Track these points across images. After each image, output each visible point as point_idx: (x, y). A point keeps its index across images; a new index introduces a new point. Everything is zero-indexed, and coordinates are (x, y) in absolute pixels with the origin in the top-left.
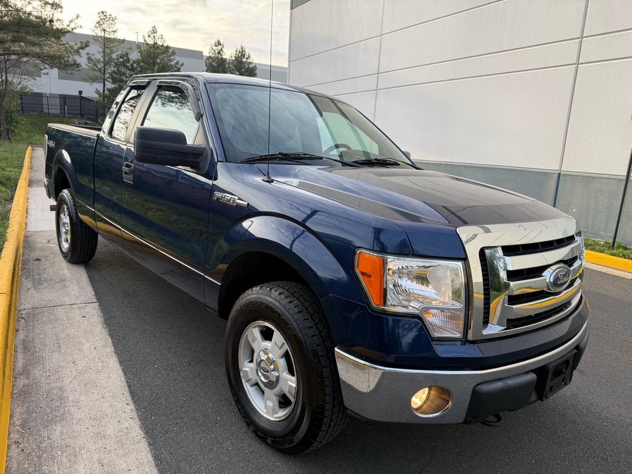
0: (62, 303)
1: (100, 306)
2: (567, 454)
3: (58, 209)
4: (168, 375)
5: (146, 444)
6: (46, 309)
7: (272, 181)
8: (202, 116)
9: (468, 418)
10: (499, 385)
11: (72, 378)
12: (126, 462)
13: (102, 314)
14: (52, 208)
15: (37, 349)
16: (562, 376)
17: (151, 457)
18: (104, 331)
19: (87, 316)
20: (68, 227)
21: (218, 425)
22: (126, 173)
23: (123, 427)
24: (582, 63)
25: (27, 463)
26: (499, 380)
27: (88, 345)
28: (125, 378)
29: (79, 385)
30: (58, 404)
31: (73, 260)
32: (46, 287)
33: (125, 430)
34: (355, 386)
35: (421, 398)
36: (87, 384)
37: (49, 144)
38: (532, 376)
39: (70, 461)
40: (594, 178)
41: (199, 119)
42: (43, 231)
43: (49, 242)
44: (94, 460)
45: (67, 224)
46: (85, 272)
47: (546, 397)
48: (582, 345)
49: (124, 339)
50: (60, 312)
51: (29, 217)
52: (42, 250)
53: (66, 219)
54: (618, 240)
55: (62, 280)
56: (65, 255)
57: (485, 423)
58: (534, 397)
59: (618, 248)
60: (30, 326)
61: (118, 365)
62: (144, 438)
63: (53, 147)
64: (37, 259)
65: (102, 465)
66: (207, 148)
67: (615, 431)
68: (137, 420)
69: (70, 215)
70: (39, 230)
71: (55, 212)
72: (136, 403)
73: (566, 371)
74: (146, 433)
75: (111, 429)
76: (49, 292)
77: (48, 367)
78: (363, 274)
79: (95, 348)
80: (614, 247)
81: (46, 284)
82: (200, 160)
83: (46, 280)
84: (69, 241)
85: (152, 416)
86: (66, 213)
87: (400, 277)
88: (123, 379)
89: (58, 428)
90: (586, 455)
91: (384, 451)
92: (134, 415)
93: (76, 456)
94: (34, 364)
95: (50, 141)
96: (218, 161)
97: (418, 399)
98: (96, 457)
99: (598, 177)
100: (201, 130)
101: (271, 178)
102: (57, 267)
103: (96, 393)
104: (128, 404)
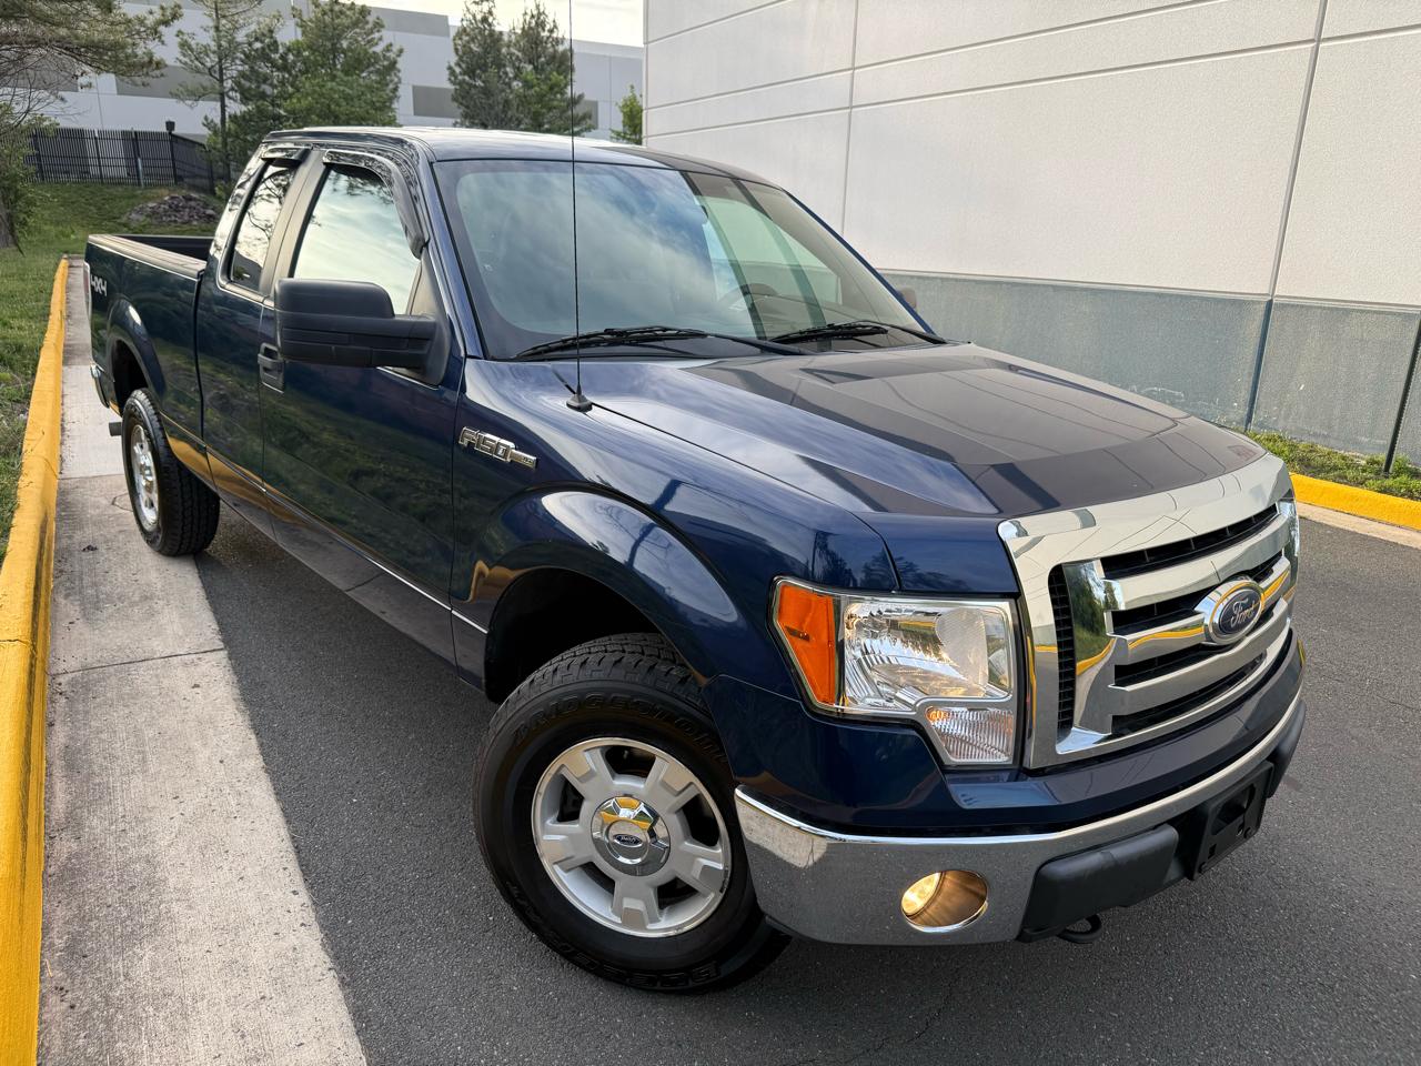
0: (147, 655)
1: (230, 658)
3: (126, 431)
4: (381, 819)
5: (336, 983)
6: (112, 670)
7: (589, 408)
8: (426, 245)
10: (1094, 860)
11: (174, 835)
12: (293, 1026)
13: (235, 679)
14: (114, 429)
15: (96, 768)
16: (1240, 820)
17: (346, 1013)
18: (241, 719)
19: (203, 684)
20: (151, 475)
21: (490, 934)
22: (266, 370)
23: (285, 945)
24: (1329, 39)
25: (83, 1035)
26: (1096, 848)
27: (207, 753)
28: (289, 829)
29: (188, 851)
30: (145, 896)
31: (166, 549)
32: (110, 617)
33: (290, 954)
34: (778, 853)
35: (922, 892)
36: (206, 847)
37: (94, 283)
38: (1170, 834)
39: (173, 1028)
41: (421, 252)
42: (101, 476)
43: (113, 504)
44: (225, 1023)
45: (149, 468)
46: (197, 575)
47: (1200, 871)
48: (1286, 748)
49: (285, 735)
50: (142, 676)
51: (68, 442)
52: (98, 523)
53: (145, 458)
54: (1399, 455)
55: (146, 598)
56: (149, 537)
57: (1065, 935)
58: (1173, 871)
59: (1398, 473)
60: (77, 712)
61: (273, 799)
62: (330, 969)
63: (103, 292)
64: (90, 548)
65: (243, 1036)
66: (441, 322)
67: (1355, 921)
68: (316, 928)
69: (153, 450)
70: (91, 475)
71: (120, 437)
72: (312, 888)
73: (1248, 805)
74: (336, 958)
75: (260, 953)
76: (117, 629)
77: (121, 809)
78: (791, 632)
79: (221, 762)
80: (1388, 473)
81: (110, 609)
82: (425, 352)
83: (109, 599)
84: (156, 505)
85: (347, 918)
88: (284, 832)
89: (147, 952)
91: (847, 984)
92: (309, 916)
93: (185, 1016)
94: (91, 803)
95: (96, 278)
96: (467, 356)
97: (915, 897)
98: (229, 1017)
99: (1358, 311)
100: (426, 279)
101: (586, 400)
102: (133, 566)
103: (226, 868)
104: (295, 893)
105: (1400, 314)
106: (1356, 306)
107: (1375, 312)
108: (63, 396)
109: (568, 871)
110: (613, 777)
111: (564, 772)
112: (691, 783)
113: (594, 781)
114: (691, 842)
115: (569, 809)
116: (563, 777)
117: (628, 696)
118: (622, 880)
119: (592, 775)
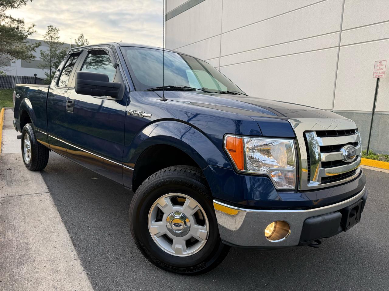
0: (26, 194)
1: (51, 195)
2: (358, 270)
3: (22, 138)
4: (98, 233)
5: (85, 275)
6: (15, 197)
7: (166, 100)
8: (118, 65)
9: (301, 242)
10: (320, 219)
11: (34, 237)
12: (72, 286)
13: (53, 199)
14: (19, 138)
15: (10, 221)
16: (355, 217)
17: (89, 282)
18: (54, 209)
19: (43, 200)
20: (29, 147)
21: (133, 261)
22: (69, 106)
23: (69, 265)
24: (342, 46)
25: (4, 289)
26: (319, 216)
27: (44, 217)
28: (70, 235)
29: (38, 241)
30: (25, 252)
31: (32, 169)
32: (15, 185)
33: (71, 267)
35: (270, 230)
36: (44, 240)
37: (16, 96)
38: (339, 214)
39: (34, 287)
40: (353, 113)
41: (117, 67)
42: (13, 153)
43: (16, 159)
44: (50, 285)
45: (29, 145)
46: (41, 176)
47: (347, 229)
48: (365, 197)
49: (68, 213)
50: (24, 198)
51: (3, 146)
52: (12, 164)
53: (28, 143)
54: (370, 150)
55: (26, 181)
56: (27, 166)
57: (311, 245)
58: (340, 229)
59: (370, 154)
60: (5, 207)
61: (65, 228)
62: (83, 271)
63: (19, 97)
64: (9, 169)
65: (56, 289)
66: (122, 84)
68: (79, 260)
69: (30, 140)
70: (10, 153)
71: (20, 140)
72: (77, 250)
73: (356, 214)
74: (85, 268)
75: (61, 267)
76: (17, 187)
77: (17, 231)
78: (230, 150)
79: (49, 219)
80: (368, 154)
81: (15, 183)
82: (118, 91)
83: (15, 181)
84: (30, 156)
85: (88, 258)
86: (28, 139)
87: (253, 152)
88: (68, 236)
89: (26, 267)
90: (371, 270)
91: (243, 273)
92: (77, 257)
93: (38, 284)
94: (8, 229)
95: (17, 94)
96: (130, 91)
97: (269, 230)
98: (51, 284)
100: (118, 73)
101: (165, 98)
102: (22, 174)
103: (50, 245)
104: (72, 251)
105: (366, 113)
107: (360, 113)
108: (2, 136)
109: (158, 237)
110: (173, 206)
111: (158, 206)
112: (197, 206)
113: (167, 208)
114: (196, 225)
115: (159, 218)
116: (158, 207)
117: (178, 179)
118: (175, 239)
119: (166, 205)
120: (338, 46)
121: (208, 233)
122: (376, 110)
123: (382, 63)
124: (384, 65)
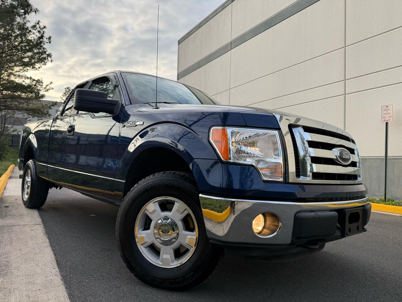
0: (18, 225)
1: (44, 226)
4: (86, 256)
5: (64, 288)
6: (6, 227)
8: (117, 86)
9: (294, 240)
11: (17, 257)
12: (47, 296)
13: (45, 230)
16: (356, 224)
17: (66, 294)
19: (34, 230)
20: (29, 184)
21: (118, 278)
22: (69, 131)
23: (48, 279)
24: (348, 94)
26: (312, 211)
27: (32, 242)
28: (55, 257)
29: (21, 260)
30: (4, 268)
31: (30, 205)
32: (9, 218)
33: (50, 281)
36: (27, 259)
38: (334, 213)
40: (365, 159)
41: (116, 88)
42: (14, 196)
43: (16, 200)
44: (23, 295)
45: (29, 182)
47: (347, 235)
48: (367, 208)
49: (58, 240)
50: (15, 229)
51: (5, 190)
52: (10, 203)
53: (28, 179)
54: (388, 197)
55: (21, 215)
56: (25, 203)
59: (389, 201)
61: (51, 251)
62: (62, 284)
63: (25, 135)
64: (6, 207)
65: (29, 297)
66: (120, 102)
68: (60, 276)
69: (31, 176)
70: (10, 195)
71: (22, 178)
72: (60, 268)
74: (65, 282)
75: (39, 280)
76: (10, 220)
78: (215, 142)
79: (36, 244)
80: (385, 200)
81: (9, 217)
82: (115, 108)
83: (9, 215)
84: (29, 193)
85: (71, 275)
86: (29, 175)
88: (53, 257)
92: (58, 273)
93: (10, 293)
96: (126, 105)
98: (25, 293)
99: (368, 159)
101: (158, 107)
102: (19, 210)
103: (33, 263)
104: (54, 269)
105: (380, 159)
106: (368, 158)
107: (373, 159)
108: (7, 183)
109: (146, 248)
110: (162, 212)
111: (146, 212)
112: (186, 209)
113: (155, 214)
114: (185, 231)
115: (147, 226)
116: (146, 214)
117: (167, 181)
118: (163, 248)
119: (154, 211)
120: (344, 95)
121: (197, 238)
122: (389, 154)
123: (389, 108)
124: (391, 109)
